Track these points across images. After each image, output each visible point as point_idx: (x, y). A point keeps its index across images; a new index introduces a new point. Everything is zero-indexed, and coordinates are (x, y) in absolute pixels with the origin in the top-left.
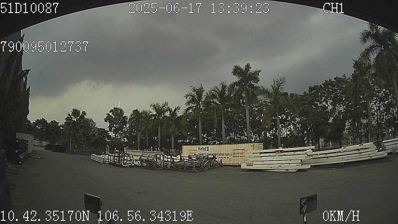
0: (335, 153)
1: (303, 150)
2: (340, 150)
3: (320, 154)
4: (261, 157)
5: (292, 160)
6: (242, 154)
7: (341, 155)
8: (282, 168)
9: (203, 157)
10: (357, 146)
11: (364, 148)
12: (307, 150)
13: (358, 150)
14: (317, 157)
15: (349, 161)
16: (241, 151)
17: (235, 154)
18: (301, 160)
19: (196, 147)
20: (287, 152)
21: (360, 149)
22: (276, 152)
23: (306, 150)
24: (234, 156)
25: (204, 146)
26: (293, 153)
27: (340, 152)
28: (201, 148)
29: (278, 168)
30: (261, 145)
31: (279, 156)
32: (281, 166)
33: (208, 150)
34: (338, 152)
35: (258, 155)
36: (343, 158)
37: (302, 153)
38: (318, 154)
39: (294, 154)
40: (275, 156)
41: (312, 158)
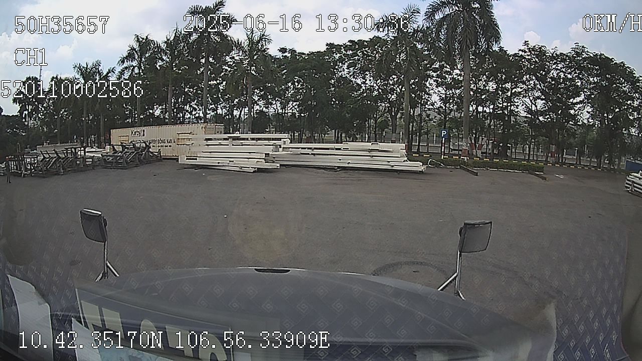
0: (328, 149)
2: (339, 146)
4: (208, 145)
5: (252, 152)
6: (189, 141)
7: (337, 155)
8: (234, 164)
10: (369, 145)
11: (379, 149)
12: (282, 140)
13: (368, 150)
15: (350, 165)
16: (188, 136)
17: (180, 141)
18: (267, 154)
19: (128, 131)
21: (371, 149)
22: (229, 139)
24: (178, 143)
25: (139, 129)
27: (337, 149)
28: (135, 132)
29: (228, 164)
30: (221, 127)
31: (233, 145)
32: (233, 161)
33: (144, 136)
39: (258, 144)
40: (228, 145)
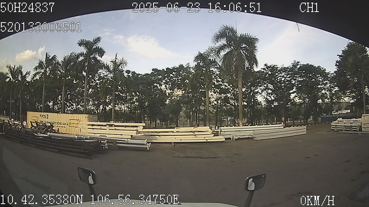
0: (168, 132)
1: (134, 126)
2: (173, 130)
3: (151, 132)
4: (93, 129)
5: (123, 135)
6: (77, 125)
7: (174, 135)
9: (42, 124)
10: (192, 129)
11: (198, 131)
12: (138, 127)
13: (192, 132)
14: (148, 134)
15: (182, 141)
16: (76, 122)
17: (71, 124)
18: (132, 136)
19: (38, 114)
20: (118, 126)
21: (194, 131)
22: (107, 126)
23: (136, 127)
24: (70, 126)
25: (45, 114)
26: (123, 128)
27: (173, 132)
28: (42, 115)
30: (96, 117)
31: (109, 130)
33: (48, 118)
34: (170, 132)
35: (91, 127)
36: (175, 138)
37: (132, 129)
38: (149, 132)
39: (125, 129)
40: (106, 129)
41: (143, 134)
